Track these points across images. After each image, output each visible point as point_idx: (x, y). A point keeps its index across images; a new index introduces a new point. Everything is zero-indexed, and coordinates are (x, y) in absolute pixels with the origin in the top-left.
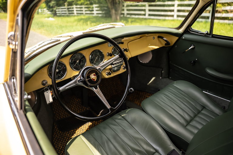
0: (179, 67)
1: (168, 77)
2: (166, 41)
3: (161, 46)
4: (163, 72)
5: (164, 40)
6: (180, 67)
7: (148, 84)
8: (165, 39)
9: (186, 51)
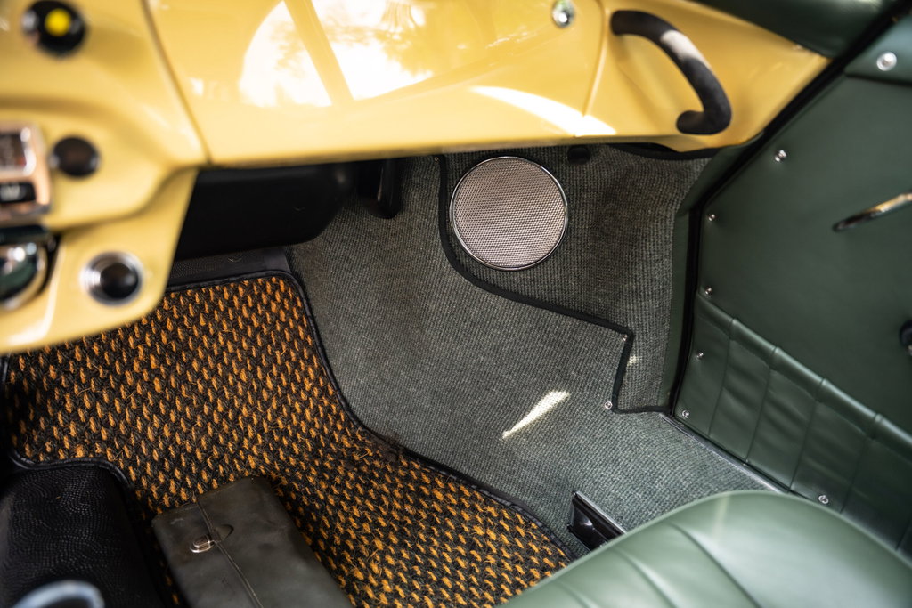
0: (771, 347)
1: (670, 409)
2: (689, 68)
3: (636, 126)
4: (633, 360)
5: (669, 51)
6: (778, 351)
7: (506, 434)
8: (681, 42)
9: (884, 208)
